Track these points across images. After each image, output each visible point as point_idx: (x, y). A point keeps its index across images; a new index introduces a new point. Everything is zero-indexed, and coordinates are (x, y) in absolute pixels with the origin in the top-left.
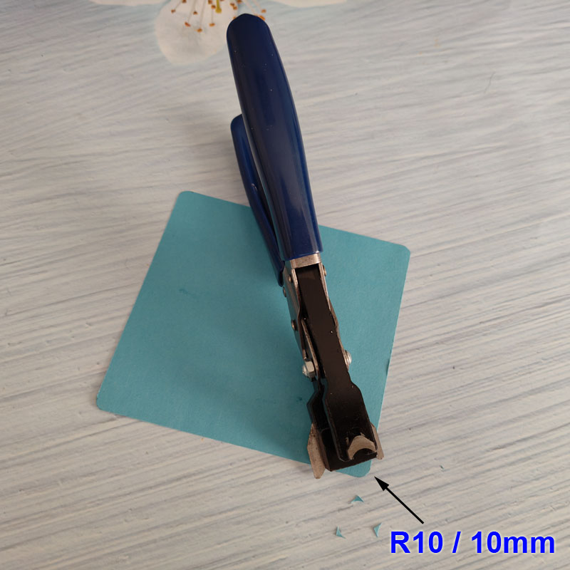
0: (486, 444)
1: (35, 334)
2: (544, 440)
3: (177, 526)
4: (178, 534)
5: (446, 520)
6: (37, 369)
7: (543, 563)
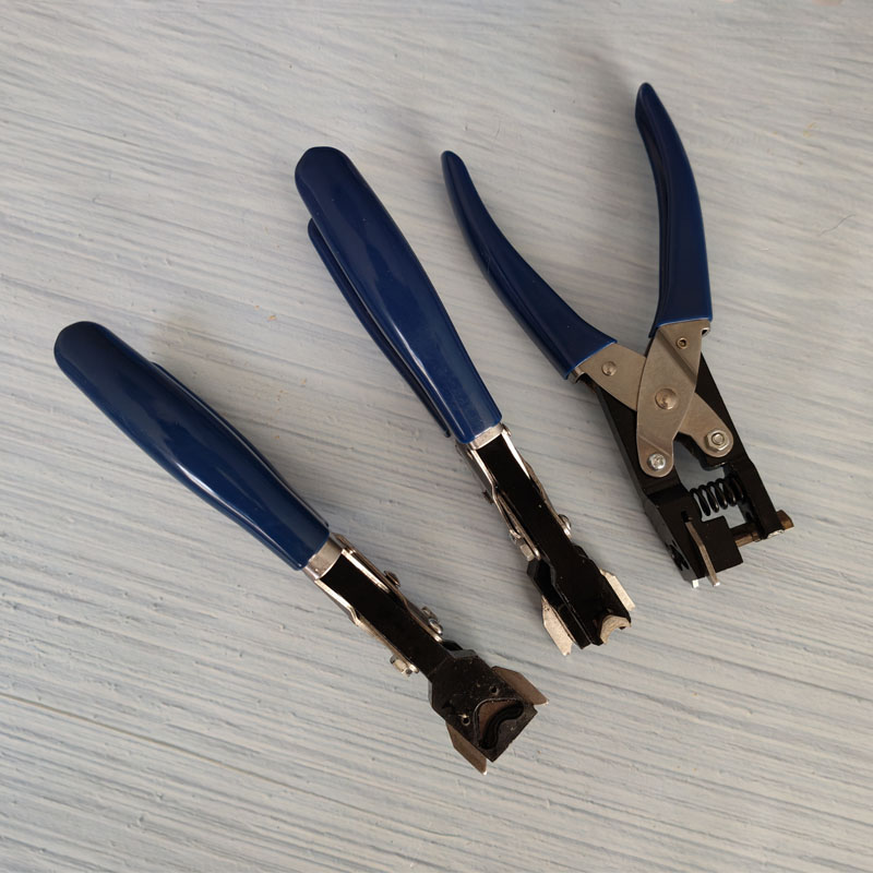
0: (492, 643)
1: (109, 240)
2: (558, 681)
3: (136, 521)
4: (131, 530)
5: (396, 688)
6: (93, 279)
7: (462, 794)
